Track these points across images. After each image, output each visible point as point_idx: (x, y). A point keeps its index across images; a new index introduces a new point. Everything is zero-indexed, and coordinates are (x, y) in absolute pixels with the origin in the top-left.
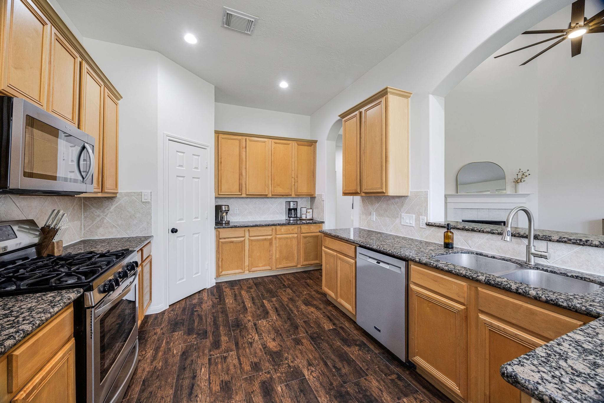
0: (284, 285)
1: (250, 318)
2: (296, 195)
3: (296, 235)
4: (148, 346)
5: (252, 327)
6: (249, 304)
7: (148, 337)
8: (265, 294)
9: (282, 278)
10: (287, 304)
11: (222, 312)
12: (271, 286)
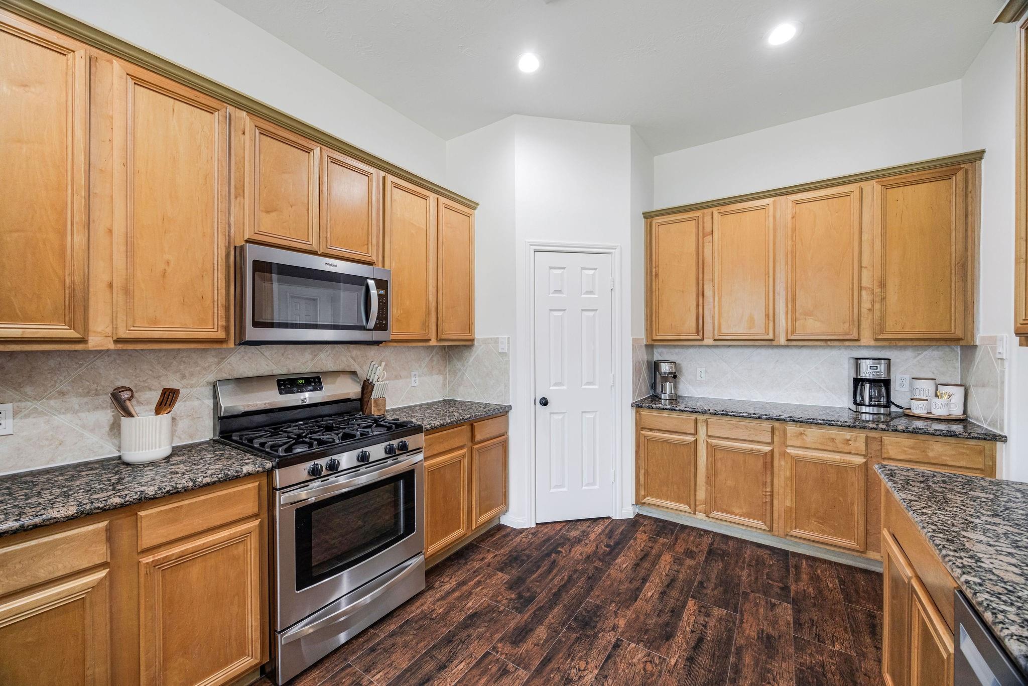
0: (786, 589)
1: (622, 623)
2: (876, 340)
3: (860, 460)
4: (460, 573)
5: (605, 648)
6: (650, 591)
7: (473, 560)
8: (711, 586)
9: (797, 567)
10: (741, 646)
11: (589, 578)
12: (744, 574)
